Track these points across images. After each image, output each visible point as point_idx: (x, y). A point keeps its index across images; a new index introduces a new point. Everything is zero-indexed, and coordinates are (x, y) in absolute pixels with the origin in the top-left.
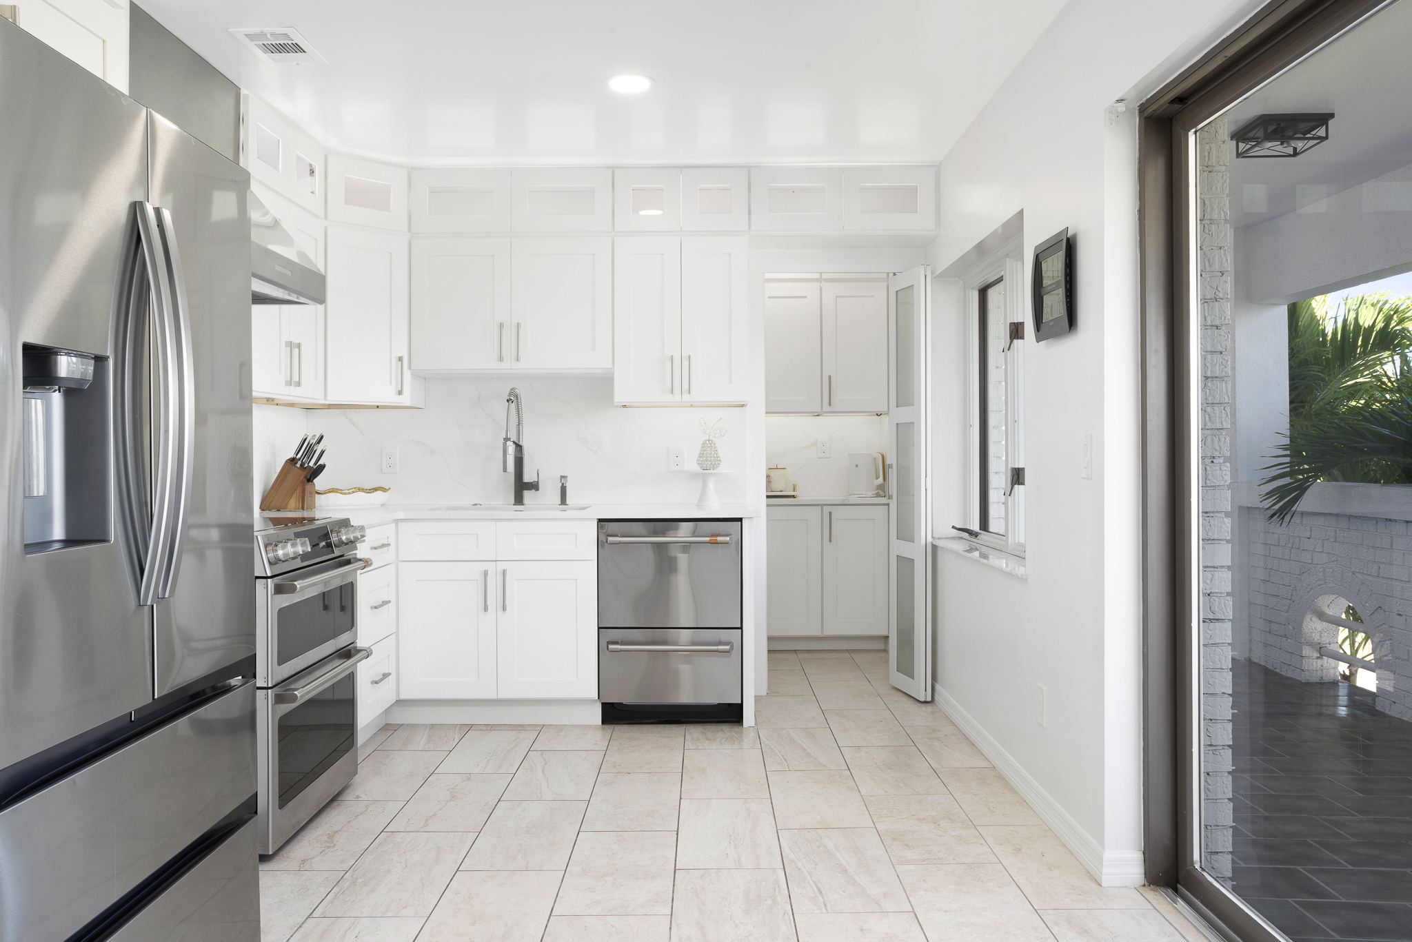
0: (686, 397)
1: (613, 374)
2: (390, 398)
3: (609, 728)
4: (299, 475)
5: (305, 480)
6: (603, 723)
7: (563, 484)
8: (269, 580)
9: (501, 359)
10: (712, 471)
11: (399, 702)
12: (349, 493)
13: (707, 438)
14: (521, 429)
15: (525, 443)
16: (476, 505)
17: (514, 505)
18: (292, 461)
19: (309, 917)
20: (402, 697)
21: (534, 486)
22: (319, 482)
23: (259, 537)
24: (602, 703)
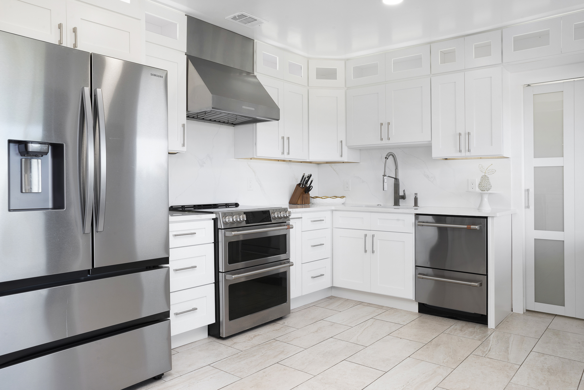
0: (468, 154)
1: (431, 144)
2: (338, 159)
3: (421, 314)
4: (301, 190)
5: (304, 193)
6: (419, 312)
7: (415, 196)
8: (223, 230)
9: (382, 139)
10: (486, 192)
11: (332, 288)
12: (324, 198)
13: (484, 175)
14: (397, 171)
15: (400, 177)
16: (378, 205)
17: (394, 206)
18: (299, 184)
19: (209, 365)
20: (334, 285)
21: (403, 197)
22: (312, 193)
23: (220, 213)
24: (419, 303)
